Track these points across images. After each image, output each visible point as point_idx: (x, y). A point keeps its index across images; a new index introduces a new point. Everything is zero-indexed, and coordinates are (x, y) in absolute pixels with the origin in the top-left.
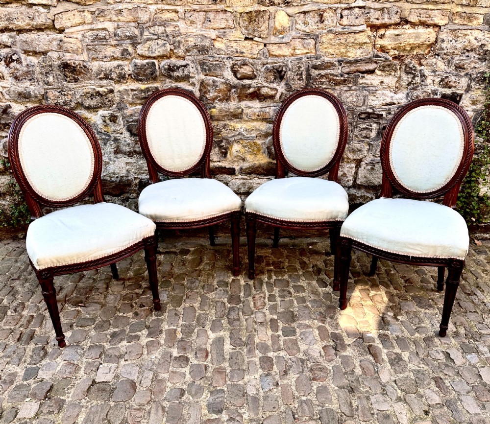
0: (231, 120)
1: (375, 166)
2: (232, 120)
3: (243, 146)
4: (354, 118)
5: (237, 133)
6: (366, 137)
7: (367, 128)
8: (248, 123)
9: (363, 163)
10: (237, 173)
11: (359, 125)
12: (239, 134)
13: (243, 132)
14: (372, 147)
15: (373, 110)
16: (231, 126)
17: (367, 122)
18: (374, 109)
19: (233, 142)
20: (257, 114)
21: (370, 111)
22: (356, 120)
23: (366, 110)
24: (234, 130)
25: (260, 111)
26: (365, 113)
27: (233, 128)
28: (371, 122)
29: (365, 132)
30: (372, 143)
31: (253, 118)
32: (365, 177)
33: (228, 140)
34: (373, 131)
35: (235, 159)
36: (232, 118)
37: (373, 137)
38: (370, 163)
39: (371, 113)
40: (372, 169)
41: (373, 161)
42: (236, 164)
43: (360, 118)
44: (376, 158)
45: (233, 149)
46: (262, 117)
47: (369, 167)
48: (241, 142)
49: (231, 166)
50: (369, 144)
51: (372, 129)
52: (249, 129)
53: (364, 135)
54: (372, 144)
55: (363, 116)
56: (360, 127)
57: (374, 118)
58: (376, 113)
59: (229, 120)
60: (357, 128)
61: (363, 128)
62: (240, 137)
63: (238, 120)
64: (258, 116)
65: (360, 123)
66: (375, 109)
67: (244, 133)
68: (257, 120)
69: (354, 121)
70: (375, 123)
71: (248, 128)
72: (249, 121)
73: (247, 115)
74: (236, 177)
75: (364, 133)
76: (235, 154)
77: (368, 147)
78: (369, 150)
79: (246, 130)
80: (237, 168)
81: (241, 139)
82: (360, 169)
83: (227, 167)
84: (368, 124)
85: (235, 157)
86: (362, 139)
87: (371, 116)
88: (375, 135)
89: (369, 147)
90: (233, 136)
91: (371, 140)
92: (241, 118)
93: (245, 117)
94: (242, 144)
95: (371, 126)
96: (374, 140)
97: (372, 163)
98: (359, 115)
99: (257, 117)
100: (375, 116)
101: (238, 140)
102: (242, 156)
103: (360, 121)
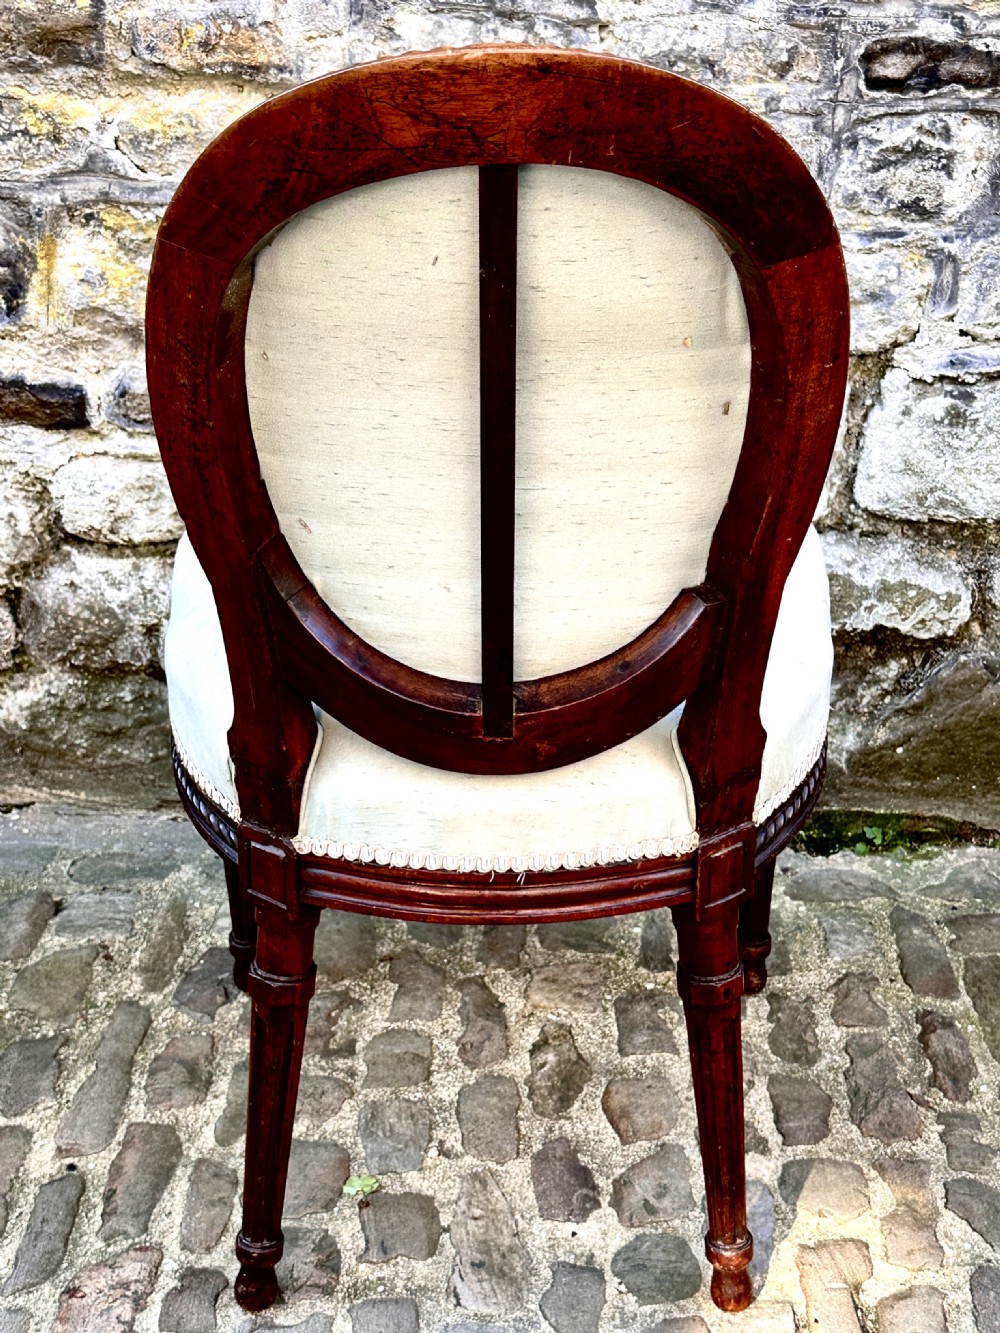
0: (28, 67)
1: (969, 398)
2: (36, 71)
3: (122, 245)
4: (834, 82)
5: (79, 159)
6: (915, 209)
7: (918, 151)
8: (150, 92)
9: (893, 380)
10: (97, 419)
11: (867, 130)
12: (88, 168)
13: (115, 155)
14: (956, 275)
15: (960, 24)
16: (34, 109)
17: (920, 105)
18: (968, 18)
19: (57, 217)
20: (199, 33)
21: (942, 32)
22: (847, 93)
23: (911, 26)
24: (57, 139)
25: (214, 17)
26: (908, 47)
27: (46, 127)
28: (949, 110)
29: (907, 172)
30: (953, 248)
31: (175, 62)
32: (909, 468)
33: (21, 204)
34: (961, 169)
35: (82, 331)
36: (40, 60)
37: (963, 208)
38: (942, 378)
39: (945, 51)
40: (956, 418)
41: (963, 364)
42: (87, 359)
43: (875, 83)
44: (979, 350)
45: (59, 263)
46: (233, 56)
47: (938, 404)
48: (110, 221)
49: (60, 378)
50: (941, 260)
51: (950, 156)
52: (150, 137)
53: (900, 194)
54: (952, 258)
55: (894, 67)
56: (873, 142)
57: (969, 84)
58: (979, 45)
59: (14, 68)
60: (853, 144)
61: (896, 150)
62: (96, 184)
63: (76, 72)
64: (206, 46)
65: (875, 112)
66: (972, 24)
67: (122, 161)
68: (196, 75)
69: (834, 102)
70: (977, 113)
71: (146, 128)
72: (154, 83)
73: (134, 41)
74: (96, 444)
75: (902, 181)
76: (77, 296)
77: (929, 275)
78: (935, 291)
79: (135, 142)
80: (98, 391)
81: (106, 198)
82: (876, 415)
83: (34, 376)
84: (924, 120)
85: (83, 314)
86: (891, 223)
87: (947, 67)
88: (977, 193)
89: (939, 270)
90: (54, 179)
91: (949, 230)
92: (96, 62)
93: (123, 54)
94: (115, 231)
95: (946, 134)
96: (967, 229)
97: (954, 380)
98: (869, 57)
99: (199, 54)
100: (972, 69)
101: (85, 204)
102: (118, 310)
103: (874, 102)
